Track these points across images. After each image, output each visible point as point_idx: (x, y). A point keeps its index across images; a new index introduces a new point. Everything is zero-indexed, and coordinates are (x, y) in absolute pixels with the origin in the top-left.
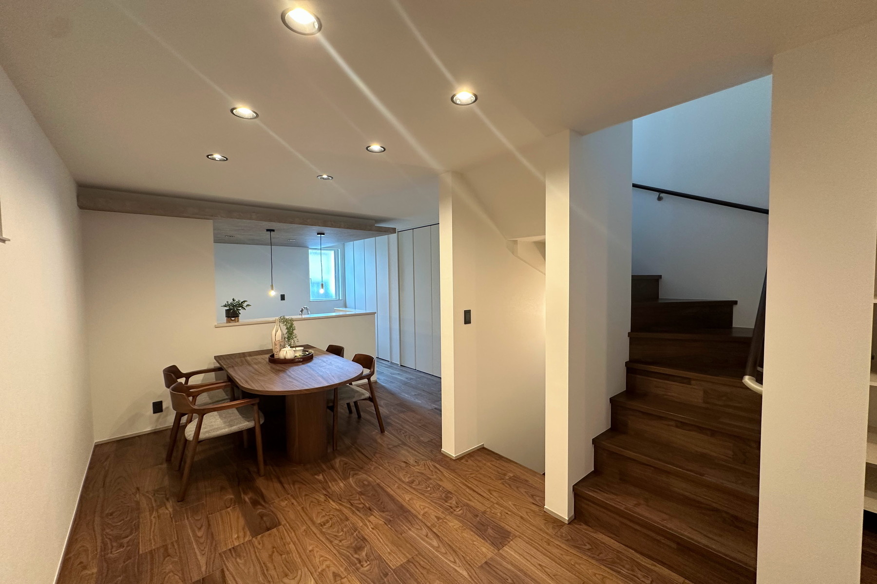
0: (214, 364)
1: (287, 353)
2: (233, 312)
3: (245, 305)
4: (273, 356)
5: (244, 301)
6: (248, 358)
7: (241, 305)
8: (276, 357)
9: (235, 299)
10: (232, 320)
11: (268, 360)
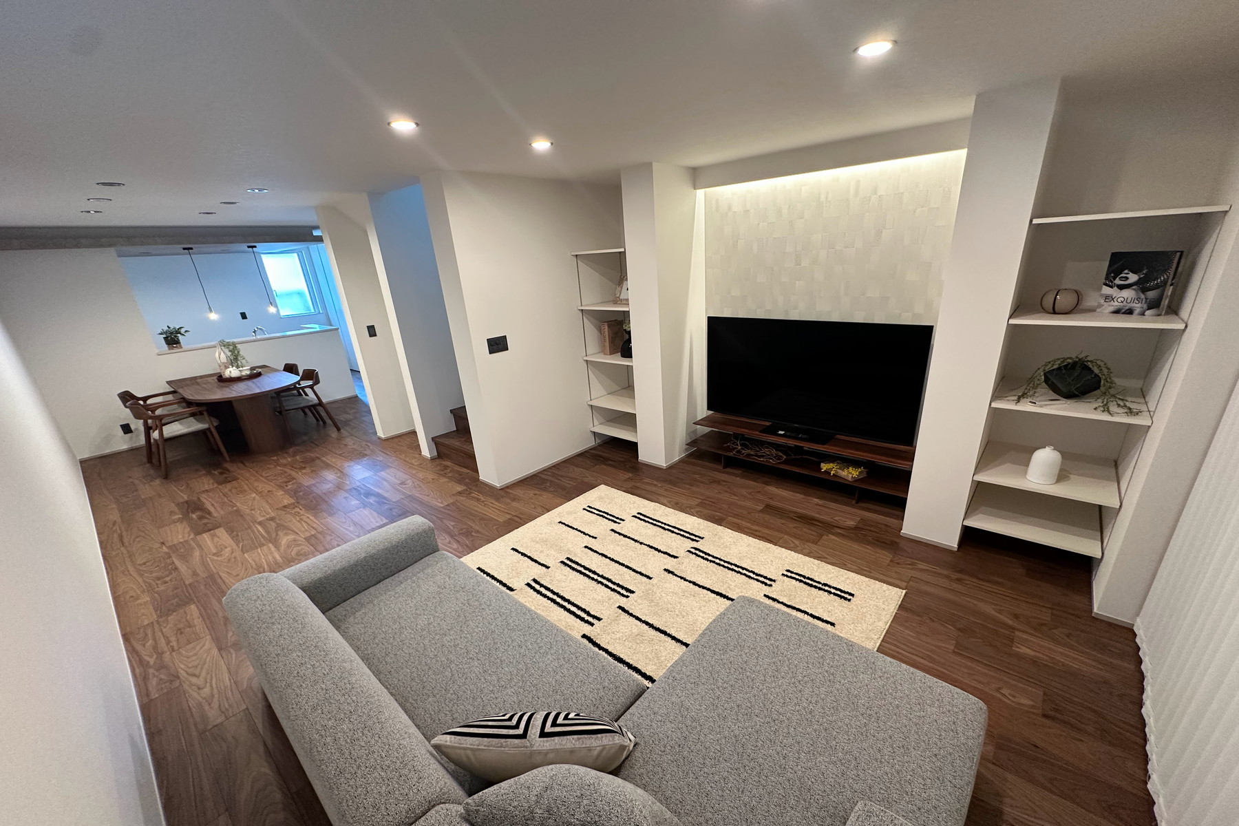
0: (168, 389)
1: (232, 372)
2: (172, 339)
3: (182, 331)
4: (221, 376)
5: (181, 328)
6: (199, 380)
7: (178, 331)
8: (224, 377)
9: (170, 326)
10: (175, 347)
11: (216, 380)
